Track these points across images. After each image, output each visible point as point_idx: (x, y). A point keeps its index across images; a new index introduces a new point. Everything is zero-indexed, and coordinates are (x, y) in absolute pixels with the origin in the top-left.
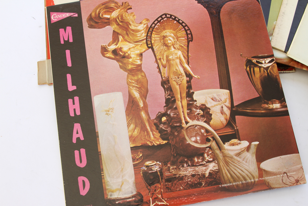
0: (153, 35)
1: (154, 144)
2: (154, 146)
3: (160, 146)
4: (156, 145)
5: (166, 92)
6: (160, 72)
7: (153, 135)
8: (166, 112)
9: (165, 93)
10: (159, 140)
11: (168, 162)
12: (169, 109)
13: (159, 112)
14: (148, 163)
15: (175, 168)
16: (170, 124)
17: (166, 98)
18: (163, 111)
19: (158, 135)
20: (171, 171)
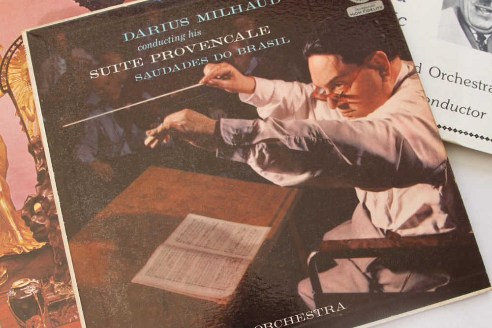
0: (10, 71)
1: (24, 251)
2: (24, 253)
3: (35, 253)
4: (28, 251)
5: (38, 162)
6: (25, 129)
7: (22, 235)
8: (40, 194)
9: (36, 163)
10: (33, 243)
11: (49, 277)
12: (45, 189)
13: (29, 197)
14: (17, 284)
15: (63, 286)
16: (48, 214)
17: (37, 171)
18: (34, 193)
19: (29, 234)
20: (56, 292)
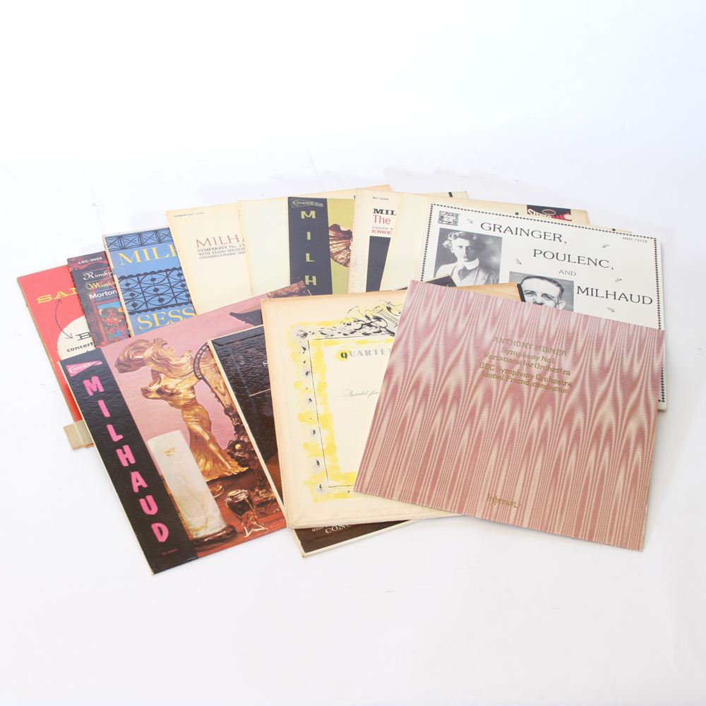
0: (201, 366)
1: (233, 474)
3: (241, 474)
4: (236, 474)
6: (219, 400)
7: (230, 464)
8: (238, 439)
9: (232, 420)
10: (239, 468)
11: (254, 487)
12: (242, 436)
13: (230, 441)
14: (231, 493)
15: (265, 492)
16: (248, 450)
17: (234, 425)
18: (234, 438)
19: (235, 464)
20: (261, 496)
